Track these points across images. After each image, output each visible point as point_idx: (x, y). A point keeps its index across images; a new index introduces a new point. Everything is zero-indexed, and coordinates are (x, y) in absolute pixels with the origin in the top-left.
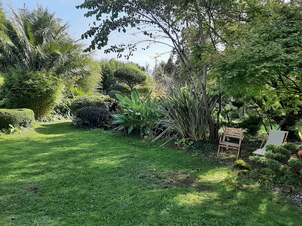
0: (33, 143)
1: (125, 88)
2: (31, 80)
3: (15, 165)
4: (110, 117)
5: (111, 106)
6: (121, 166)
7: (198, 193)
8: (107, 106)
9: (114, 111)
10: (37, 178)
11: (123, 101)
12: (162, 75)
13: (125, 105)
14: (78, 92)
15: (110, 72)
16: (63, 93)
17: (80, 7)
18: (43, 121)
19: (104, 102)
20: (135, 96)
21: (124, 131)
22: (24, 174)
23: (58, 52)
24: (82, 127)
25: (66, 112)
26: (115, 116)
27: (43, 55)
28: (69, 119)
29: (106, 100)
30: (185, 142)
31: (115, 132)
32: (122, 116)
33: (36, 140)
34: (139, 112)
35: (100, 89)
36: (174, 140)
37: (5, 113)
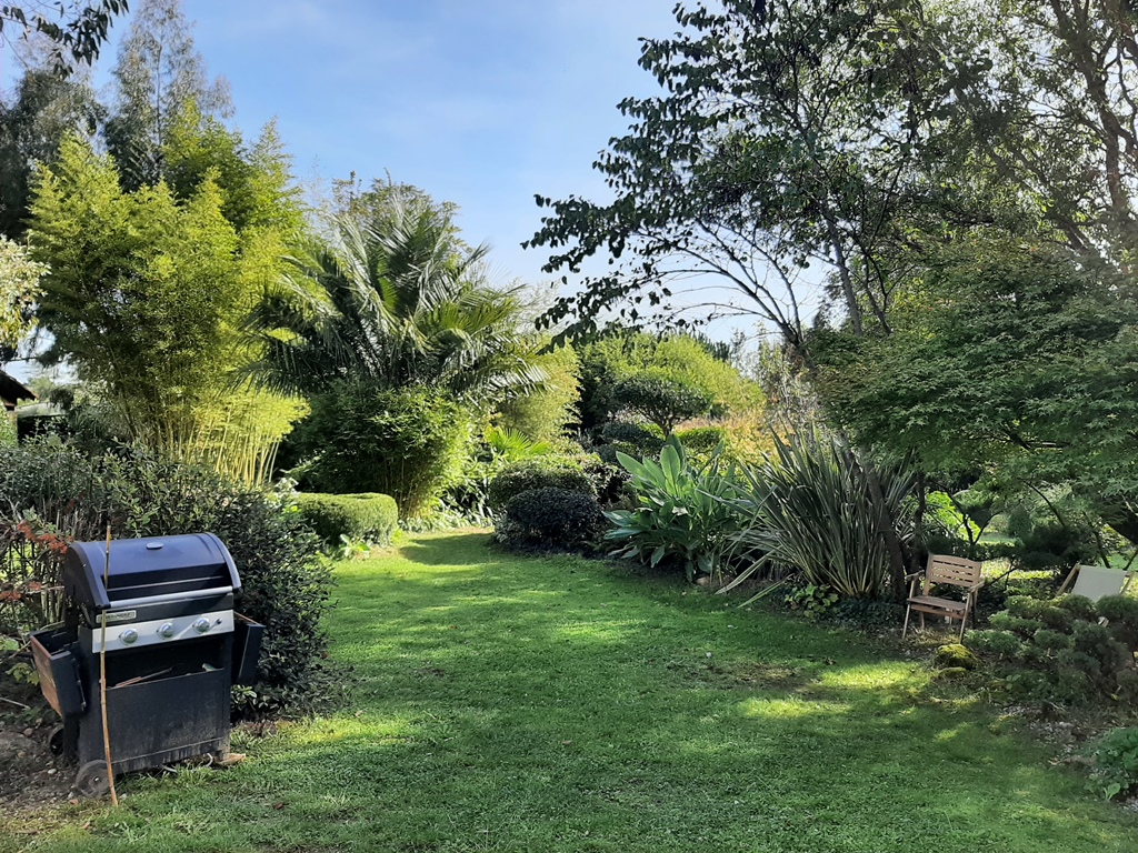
0: (402, 584)
1: (646, 434)
2: (386, 413)
3: (380, 627)
4: (602, 519)
5: (604, 487)
6: (624, 642)
7: (801, 701)
8: (594, 487)
9: (613, 501)
10: (435, 654)
11: (639, 471)
12: (784, 379)
13: (644, 485)
14: (505, 440)
15: (604, 370)
17: (530, 245)
18: (413, 528)
19: (585, 474)
20: (670, 459)
21: (639, 562)
22: (406, 645)
23: (460, 333)
24: (521, 548)
25: (474, 503)
26: (616, 516)
28: (483, 524)
29: (592, 469)
30: (814, 596)
31: (614, 565)
32: (633, 517)
33: (407, 578)
34: (682, 506)
35: (573, 426)
36: (783, 591)
37: (333, 505)
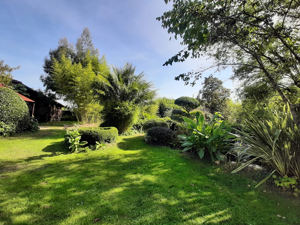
2: (118, 107)
5: (171, 126)
8: (169, 126)
14: (147, 115)
16: (139, 116)
18: (125, 135)
19: (166, 123)
20: (202, 119)
23: (137, 89)
25: (140, 128)
26: (183, 137)
27: (127, 91)
28: (142, 134)
29: (168, 121)
35: (158, 114)
